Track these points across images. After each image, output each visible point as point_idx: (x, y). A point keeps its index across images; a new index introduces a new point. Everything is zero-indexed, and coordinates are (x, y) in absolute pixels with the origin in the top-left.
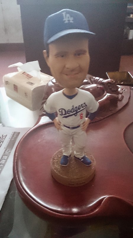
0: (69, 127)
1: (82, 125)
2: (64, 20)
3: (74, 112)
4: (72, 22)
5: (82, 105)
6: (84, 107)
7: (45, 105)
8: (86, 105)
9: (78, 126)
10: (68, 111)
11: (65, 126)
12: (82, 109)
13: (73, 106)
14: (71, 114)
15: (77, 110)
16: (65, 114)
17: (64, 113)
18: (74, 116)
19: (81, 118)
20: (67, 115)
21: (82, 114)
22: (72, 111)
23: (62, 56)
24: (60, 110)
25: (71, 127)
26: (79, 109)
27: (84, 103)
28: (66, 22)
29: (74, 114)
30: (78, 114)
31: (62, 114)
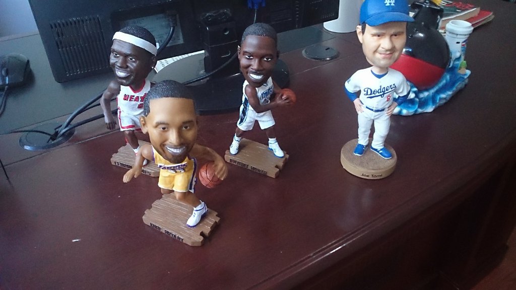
0: (372, 110)
1: (387, 109)
2: (385, 2)
3: (381, 92)
4: (394, 5)
5: (391, 86)
6: (393, 89)
7: (348, 82)
8: (395, 87)
9: (383, 110)
10: (374, 92)
11: (367, 107)
12: (390, 90)
13: (381, 86)
14: (377, 94)
15: (384, 91)
16: (371, 94)
17: (369, 92)
18: (380, 97)
19: (387, 101)
20: (373, 95)
21: (390, 96)
22: (379, 92)
23: (379, 36)
24: (366, 90)
25: (374, 109)
26: (387, 90)
27: (394, 84)
28: (388, 5)
29: (381, 95)
30: (385, 95)
31: (367, 94)
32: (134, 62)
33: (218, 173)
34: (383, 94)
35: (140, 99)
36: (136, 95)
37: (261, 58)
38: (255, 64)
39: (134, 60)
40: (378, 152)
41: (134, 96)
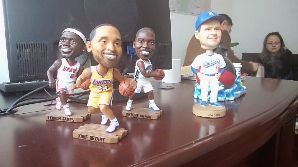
1: (216, 75)
6: (218, 62)
9: (214, 75)
10: (209, 63)
11: (206, 75)
12: (217, 62)
13: (212, 60)
14: (211, 64)
15: (214, 63)
16: (207, 65)
17: (206, 65)
19: (216, 69)
20: (208, 65)
21: (217, 66)
22: (211, 63)
24: (204, 63)
26: (215, 62)
27: (218, 59)
28: (211, 15)
29: (213, 65)
30: (215, 65)
31: (205, 66)
32: (74, 43)
33: (132, 84)
34: (214, 64)
35: (73, 71)
36: (71, 67)
37: (148, 41)
38: (145, 45)
39: (74, 42)
40: (214, 104)
41: (69, 68)
